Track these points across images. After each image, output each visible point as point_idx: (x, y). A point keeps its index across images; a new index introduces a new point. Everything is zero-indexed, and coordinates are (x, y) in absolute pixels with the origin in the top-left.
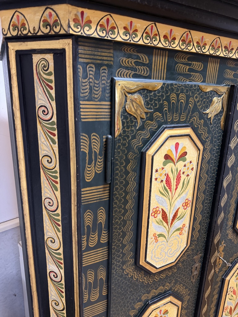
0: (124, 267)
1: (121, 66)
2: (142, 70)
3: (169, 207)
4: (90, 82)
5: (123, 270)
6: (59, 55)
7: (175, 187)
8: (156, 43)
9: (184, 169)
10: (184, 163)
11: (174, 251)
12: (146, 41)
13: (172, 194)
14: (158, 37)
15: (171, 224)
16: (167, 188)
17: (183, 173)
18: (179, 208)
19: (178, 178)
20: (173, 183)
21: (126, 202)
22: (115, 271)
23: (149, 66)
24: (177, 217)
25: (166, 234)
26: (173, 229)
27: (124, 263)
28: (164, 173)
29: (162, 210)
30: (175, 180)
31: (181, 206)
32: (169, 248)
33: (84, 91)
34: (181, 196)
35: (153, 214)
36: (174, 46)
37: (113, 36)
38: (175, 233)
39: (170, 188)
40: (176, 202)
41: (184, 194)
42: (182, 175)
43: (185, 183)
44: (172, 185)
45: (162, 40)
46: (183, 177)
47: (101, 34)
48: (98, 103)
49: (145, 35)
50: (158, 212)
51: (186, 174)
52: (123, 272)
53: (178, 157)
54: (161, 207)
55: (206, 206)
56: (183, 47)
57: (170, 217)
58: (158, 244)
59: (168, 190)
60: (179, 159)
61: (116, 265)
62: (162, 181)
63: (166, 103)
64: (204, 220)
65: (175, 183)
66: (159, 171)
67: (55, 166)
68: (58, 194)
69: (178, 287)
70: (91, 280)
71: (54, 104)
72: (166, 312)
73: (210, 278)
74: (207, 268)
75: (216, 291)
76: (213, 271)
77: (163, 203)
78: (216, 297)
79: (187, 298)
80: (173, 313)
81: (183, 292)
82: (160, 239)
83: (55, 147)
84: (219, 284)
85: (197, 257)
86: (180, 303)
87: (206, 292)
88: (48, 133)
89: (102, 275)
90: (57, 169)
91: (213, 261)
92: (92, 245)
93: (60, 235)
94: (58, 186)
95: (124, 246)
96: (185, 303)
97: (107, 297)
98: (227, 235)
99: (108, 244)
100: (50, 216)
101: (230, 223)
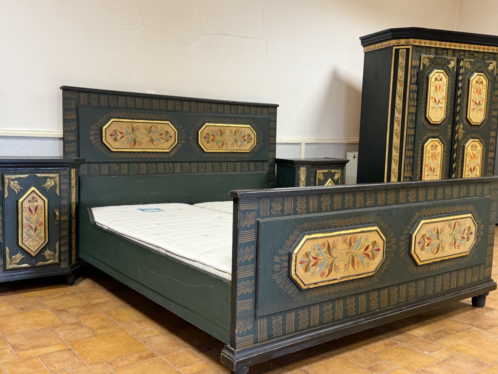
1: (422, 52)
2: (428, 53)
3: (437, 97)
4: (415, 55)
6: (408, 49)
7: (439, 90)
8: (432, 46)
9: (442, 84)
10: (442, 82)
11: (439, 117)
12: (429, 45)
13: (438, 92)
14: (432, 44)
15: (438, 104)
18: (440, 99)
20: (438, 88)
21: (423, 92)
22: (418, 117)
23: (430, 51)
24: (440, 102)
25: (435, 107)
26: (438, 107)
27: (421, 115)
28: (435, 84)
29: (434, 97)
32: (437, 114)
33: (413, 58)
35: (431, 98)
37: (421, 45)
38: (439, 109)
40: (439, 96)
41: (442, 94)
43: (442, 89)
45: (434, 45)
46: (441, 87)
48: (417, 61)
53: (439, 80)
55: (452, 103)
57: (437, 101)
58: (433, 111)
59: (436, 90)
61: (419, 114)
62: (434, 87)
63: (435, 62)
64: (451, 109)
66: (433, 83)
67: (403, 79)
68: (403, 88)
69: (441, 138)
70: (411, 118)
71: (405, 61)
72: (436, 146)
73: (456, 138)
74: (454, 132)
75: (461, 152)
76: (457, 135)
77: (434, 95)
78: (461, 156)
79: (446, 146)
80: (440, 149)
81: (444, 142)
82: (434, 109)
83: (404, 74)
84: (462, 148)
85: (450, 126)
86: (442, 145)
87: (454, 145)
88: (402, 69)
89: (414, 118)
90: (403, 80)
91: (456, 129)
92: (412, 105)
93: (402, 102)
94: (403, 85)
95: (421, 108)
96: (445, 149)
97: (415, 128)
98: (463, 121)
99: (417, 106)
100: (399, 96)
101: (464, 116)
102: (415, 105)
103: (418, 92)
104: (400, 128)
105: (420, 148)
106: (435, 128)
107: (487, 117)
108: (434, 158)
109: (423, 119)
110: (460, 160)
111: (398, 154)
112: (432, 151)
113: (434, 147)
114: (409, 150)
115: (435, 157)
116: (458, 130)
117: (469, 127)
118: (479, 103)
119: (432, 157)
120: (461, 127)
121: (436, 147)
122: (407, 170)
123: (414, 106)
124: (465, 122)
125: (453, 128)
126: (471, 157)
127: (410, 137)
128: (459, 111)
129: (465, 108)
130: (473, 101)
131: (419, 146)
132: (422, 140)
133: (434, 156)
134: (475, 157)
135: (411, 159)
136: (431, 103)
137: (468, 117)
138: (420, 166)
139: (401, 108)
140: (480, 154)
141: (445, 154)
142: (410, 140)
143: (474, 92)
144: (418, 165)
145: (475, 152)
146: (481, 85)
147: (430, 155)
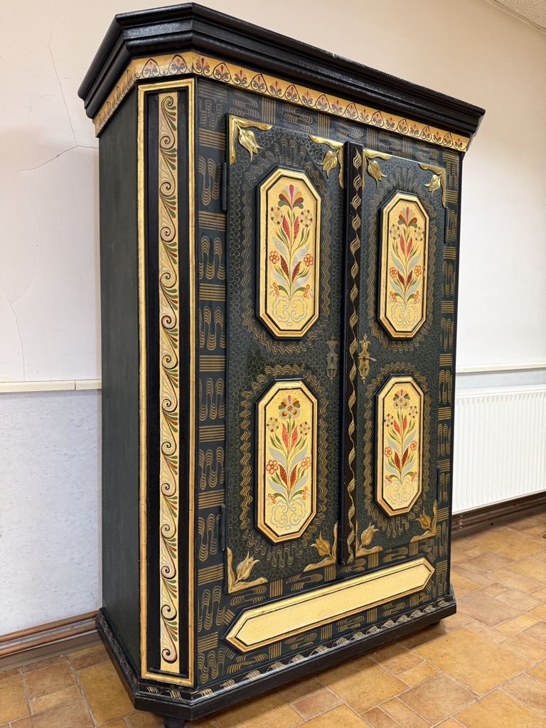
0: (243, 316)
1: (234, 106)
2: (253, 113)
3: (288, 256)
4: (208, 114)
5: (243, 319)
6: (183, 92)
7: (293, 235)
8: (263, 91)
9: (302, 217)
10: (301, 210)
11: (300, 316)
12: (255, 88)
13: (291, 242)
14: (265, 86)
15: (293, 278)
16: (285, 233)
17: (302, 221)
18: (300, 263)
19: (297, 227)
20: (292, 230)
21: (242, 238)
22: (234, 316)
23: (259, 110)
24: (300, 272)
25: (287, 289)
26: (295, 287)
27: (243, 310)
28: (281, 214)
29: (281, 257)
30: (293, 227)
31: (302, 260)
32: (293, 309)
33: (204, 121)
34: (301, 248)
35: (271, 258)
36: (281, 96)
37: (226, 80)
38: (298, 292)
39: (288, 234)
40: (296, 253)
41: (304, 247)
42: (300, 223)
43: (305, 233)
44: (290, 231)
45: (269, 89)
46: (302, 226)
47: (217, 77)
48: (214, 132)
49: (253, 83)
50: (277, 258)
51: (304, 222)
52: (242, 321)
53: (293, 202)
54: (280, 253)
55: (334, 276)
56: (289, 98)
57: (291, 269)
58: (279, 298)
59: (287, 236)
60: (295, 203)
61: (234, 309)
62: (279, 223)
63: (277, 145)
64: (333, 293)
65: (293, 231)
66: (275, 210)
67: (174, 191)
68: (176, 220)
69: (310, 378)
70: (208, 321)
71: (176, 133)
72: (297, 403)
73: (352, 377)
74: (346, 360)
75: (368, 415)
76: (354, 368)
77: (281, 249)
78: (369, 424)
79: (325, 402)
80: (306, 411)
81: (319, 389)
82: (281, 292)
83: (175, 173)
84: (370, 404)
85: (332, 344)
86: (315, 400)
87: (348, 399)
88: (169, 160)
89: (219, 320)
90: (176, 194)
91: (352, 351)
92: (209, 277)
93: (176, 267)
94: (176, 212)
95: (242, 289)
96: (323, 410)
97: (225, 352)
98: (370, 329)
99: (226, 282)
100: (166, 247)
101: (371, 313)
102: (221, 276)
103: (225, 237)
104: (177, 351)
105: (245, 414)
106: (290, 349)
107: (431, 316)
108: (290, 440)
109: (248, 321)
110: (368, 436)
111: (177, 435)
112: (285, 421)
113: (290, 408)
114: (209, 422)
115: (295, 439)
116: (356, 355)
117: (385, 344)
118: (410, 277)
119: (285, 438)
120: (365, 345)
121: (294, 408)
122: (208, 489)
123: (215, 281)
124: (375, 332)
125: (342, 350)
126: (396, 426)
127: (210, 382)
128: (357, 299)
129: (371, 290)
130: (393, 271)
131: (242, 409)
132: (250, 388)
133: (290, 436)
134: (404, 427)
135: (219, 450)
136: (271, 276)
137: (382, 316)
138: (247, 471)
139: (177, 287)
140: (417, 417)
141: (324, 425)
142: (210, 392)
143: (395, 248)
144: (242, 467)
145: (405, 412)
146: (412, 228)
147: (279, 433)
